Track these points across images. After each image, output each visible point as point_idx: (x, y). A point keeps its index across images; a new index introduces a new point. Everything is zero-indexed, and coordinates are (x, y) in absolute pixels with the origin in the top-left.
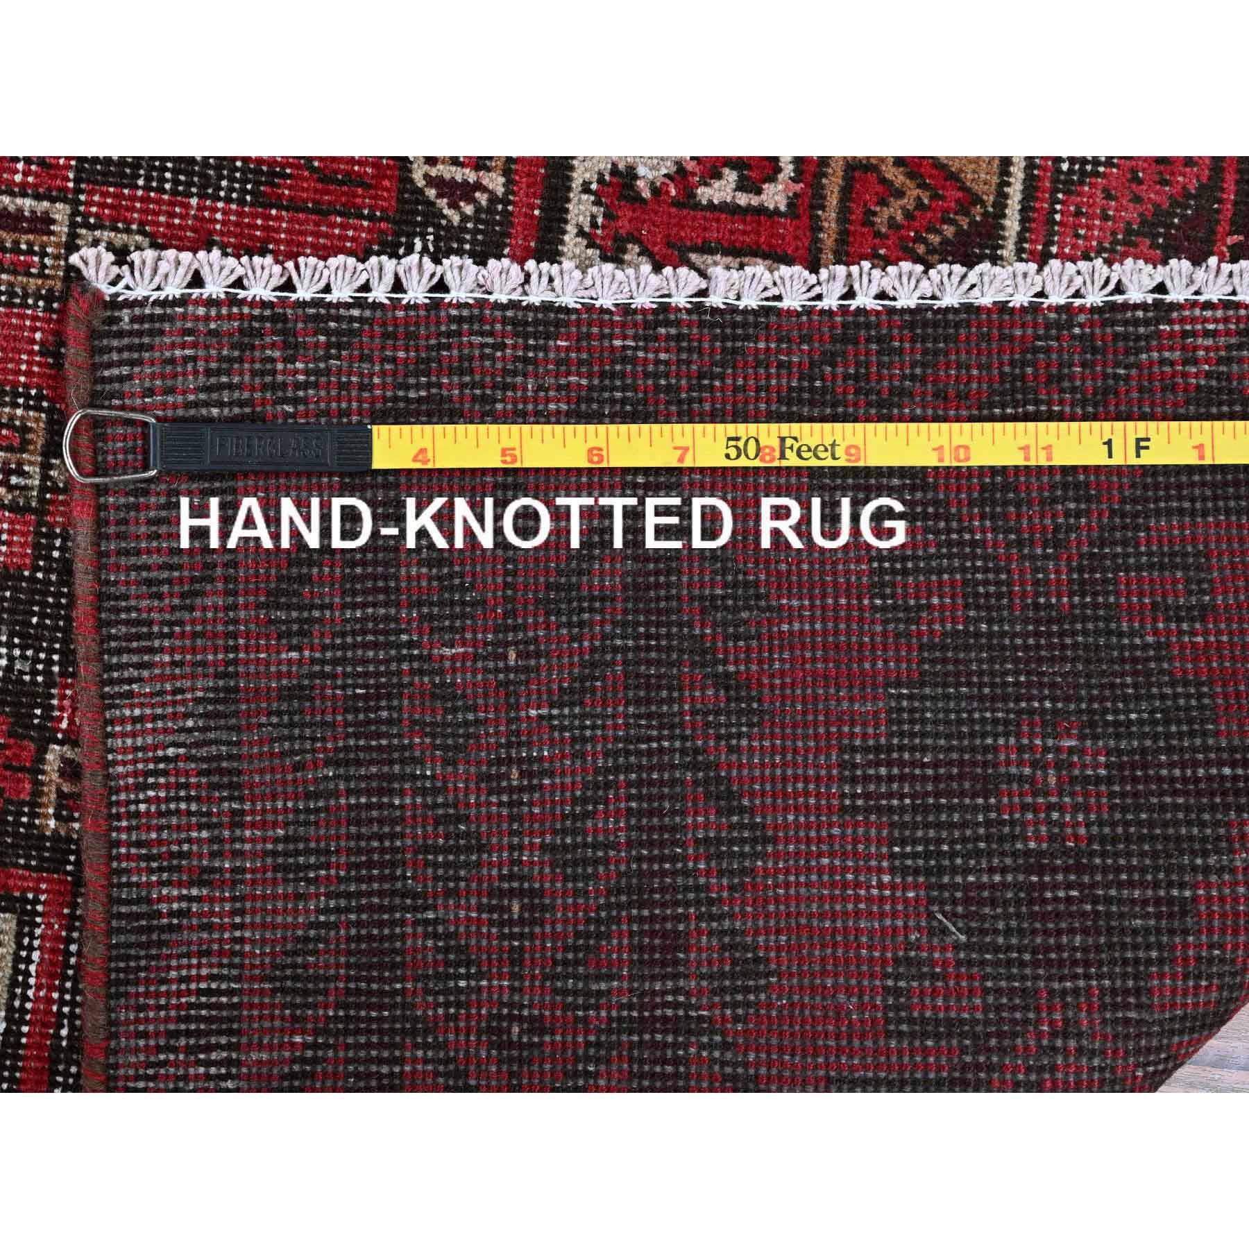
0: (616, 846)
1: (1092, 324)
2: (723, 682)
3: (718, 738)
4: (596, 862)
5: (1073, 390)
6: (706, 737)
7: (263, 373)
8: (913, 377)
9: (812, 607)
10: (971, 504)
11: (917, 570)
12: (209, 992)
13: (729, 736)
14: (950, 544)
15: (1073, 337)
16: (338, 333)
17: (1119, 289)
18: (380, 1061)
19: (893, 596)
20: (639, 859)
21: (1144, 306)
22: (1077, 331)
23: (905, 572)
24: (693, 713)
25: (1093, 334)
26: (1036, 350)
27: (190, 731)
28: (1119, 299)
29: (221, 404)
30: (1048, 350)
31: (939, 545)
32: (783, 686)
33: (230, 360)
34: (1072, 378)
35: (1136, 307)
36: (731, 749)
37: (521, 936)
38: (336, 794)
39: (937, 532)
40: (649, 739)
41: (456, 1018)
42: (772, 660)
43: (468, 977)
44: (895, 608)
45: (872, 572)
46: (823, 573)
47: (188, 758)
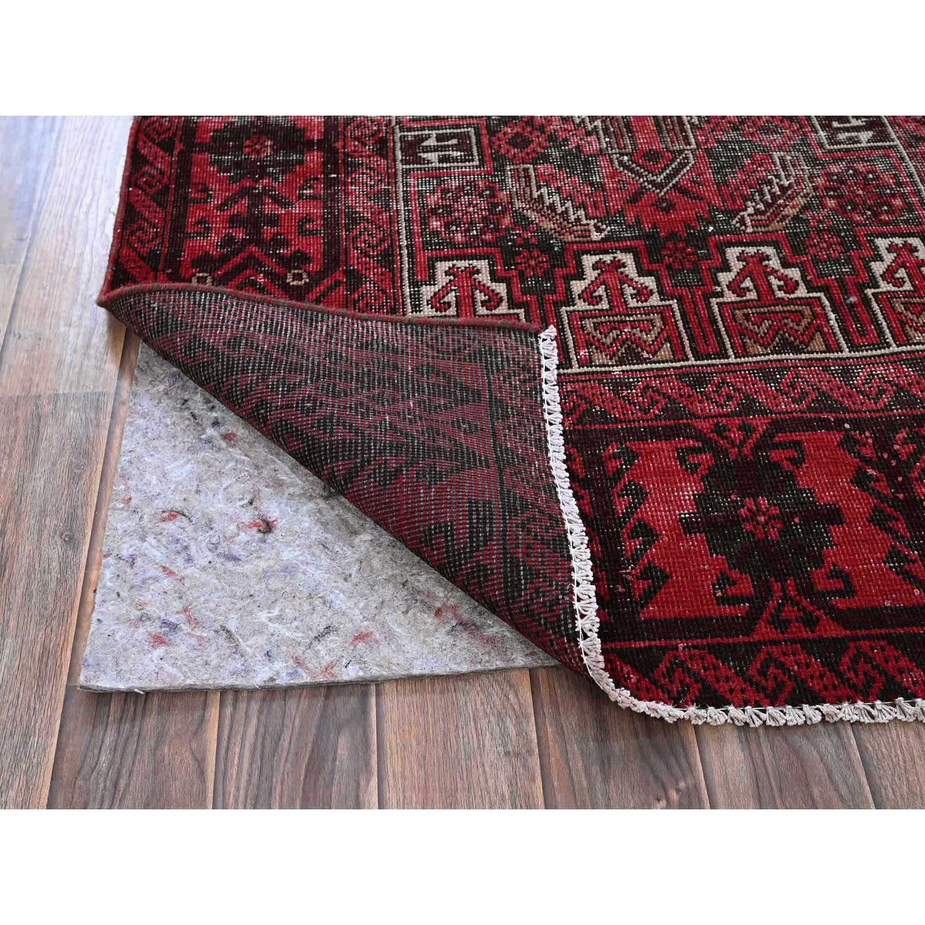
0: (331, 436)
1: (564, 603)
2: (399, 471)
3: (374, 470)
4: (325, 429)
5: (532, 599)
6: (375, 465)
7: (514, 373)
8: (536, 535)
9: (430, 500)
10: (478, 561)
11: (447, 541)
12: (286, 330)
13: (375, 474)
14: (460, 554)
15: (558, 595)
16: (531, 394)
17: (582, 616)
18: (253, 366)
19: (436, 533)
20: (326, 446)
21: (574, 627)
22: (560, 597)
23: (446, 536)
24: (386, 460)
25: (559, 604)
26: (551, 581)
27: (383, 340)
28: (578, 616)
29: (502, 361)
30: (551, 585)
31: (459, 550)
32: (396, 493)
33: (519, 364)
34: (538, 597)
35: (574, 623)
36: (369, 475)
37: (297, 407)
38: (357, 369)
39: (464, 548)
40: (375, 446)
41: (268, 388)
42: (407, 487)
43: (283, 390)
44: (431, 535)
45: (446, 522)
46: (446, 503)
47: (372, 340)
